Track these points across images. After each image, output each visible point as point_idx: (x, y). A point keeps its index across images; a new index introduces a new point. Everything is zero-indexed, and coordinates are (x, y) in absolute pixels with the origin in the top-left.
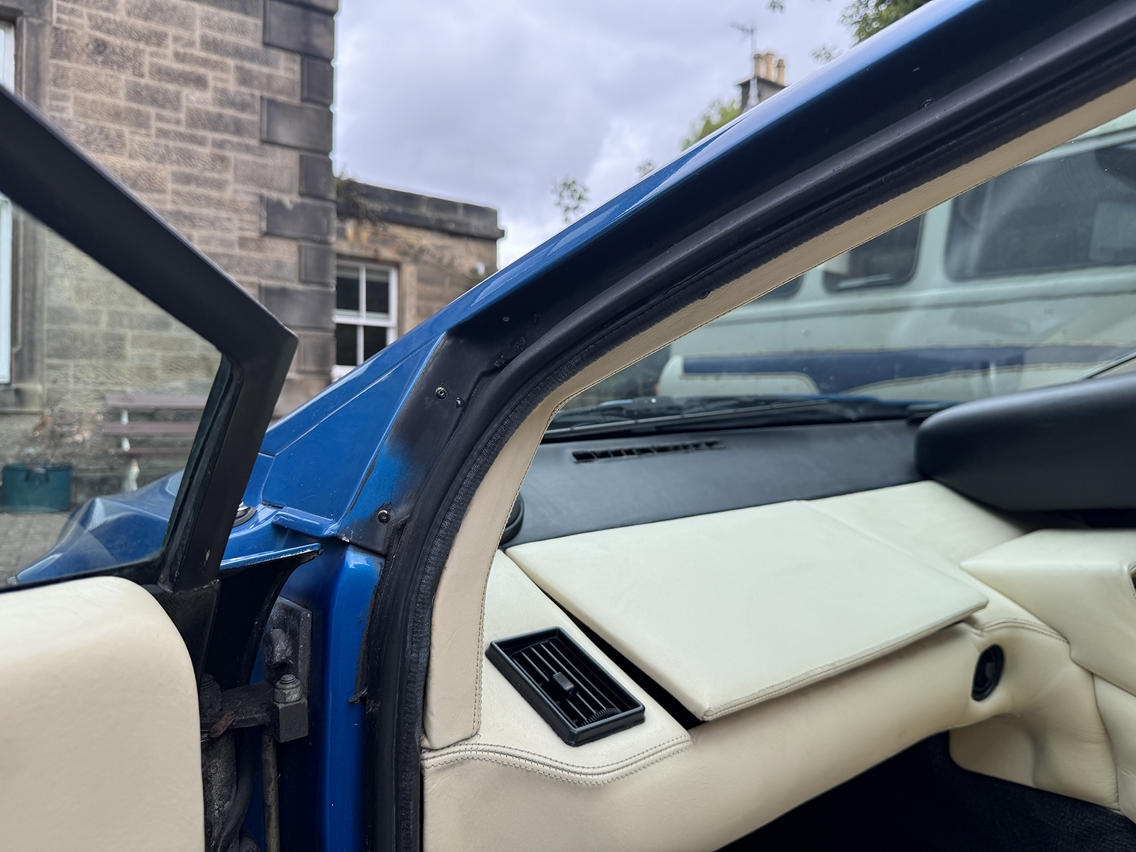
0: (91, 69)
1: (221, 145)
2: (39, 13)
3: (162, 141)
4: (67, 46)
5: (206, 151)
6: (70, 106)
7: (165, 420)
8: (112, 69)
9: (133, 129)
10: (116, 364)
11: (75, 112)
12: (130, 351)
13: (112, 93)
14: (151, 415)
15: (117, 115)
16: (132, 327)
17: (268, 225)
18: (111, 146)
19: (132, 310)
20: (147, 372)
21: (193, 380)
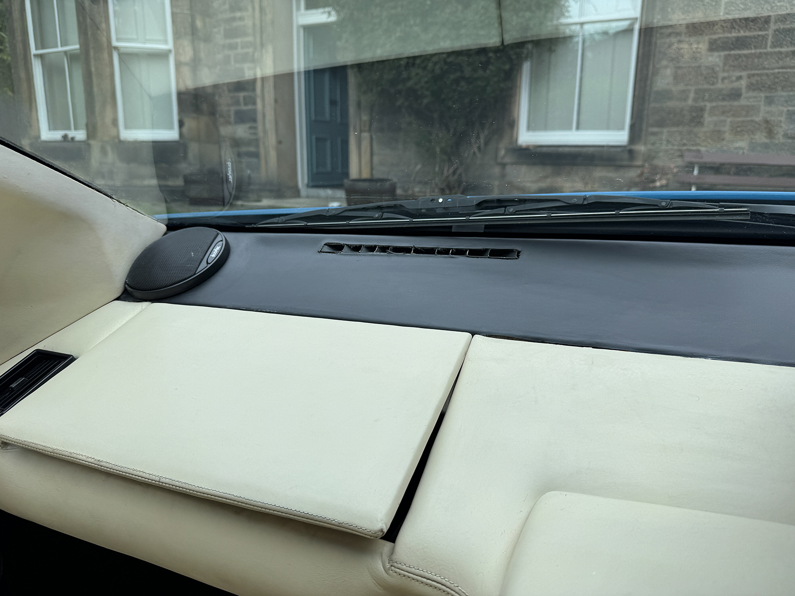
7: (729, 174)
10: (696, 130)
12: (708, 119)
14: (717, 169)
16: (711, 100)
19: (712, 87)
20: (717, 135)
21: (754, 141)
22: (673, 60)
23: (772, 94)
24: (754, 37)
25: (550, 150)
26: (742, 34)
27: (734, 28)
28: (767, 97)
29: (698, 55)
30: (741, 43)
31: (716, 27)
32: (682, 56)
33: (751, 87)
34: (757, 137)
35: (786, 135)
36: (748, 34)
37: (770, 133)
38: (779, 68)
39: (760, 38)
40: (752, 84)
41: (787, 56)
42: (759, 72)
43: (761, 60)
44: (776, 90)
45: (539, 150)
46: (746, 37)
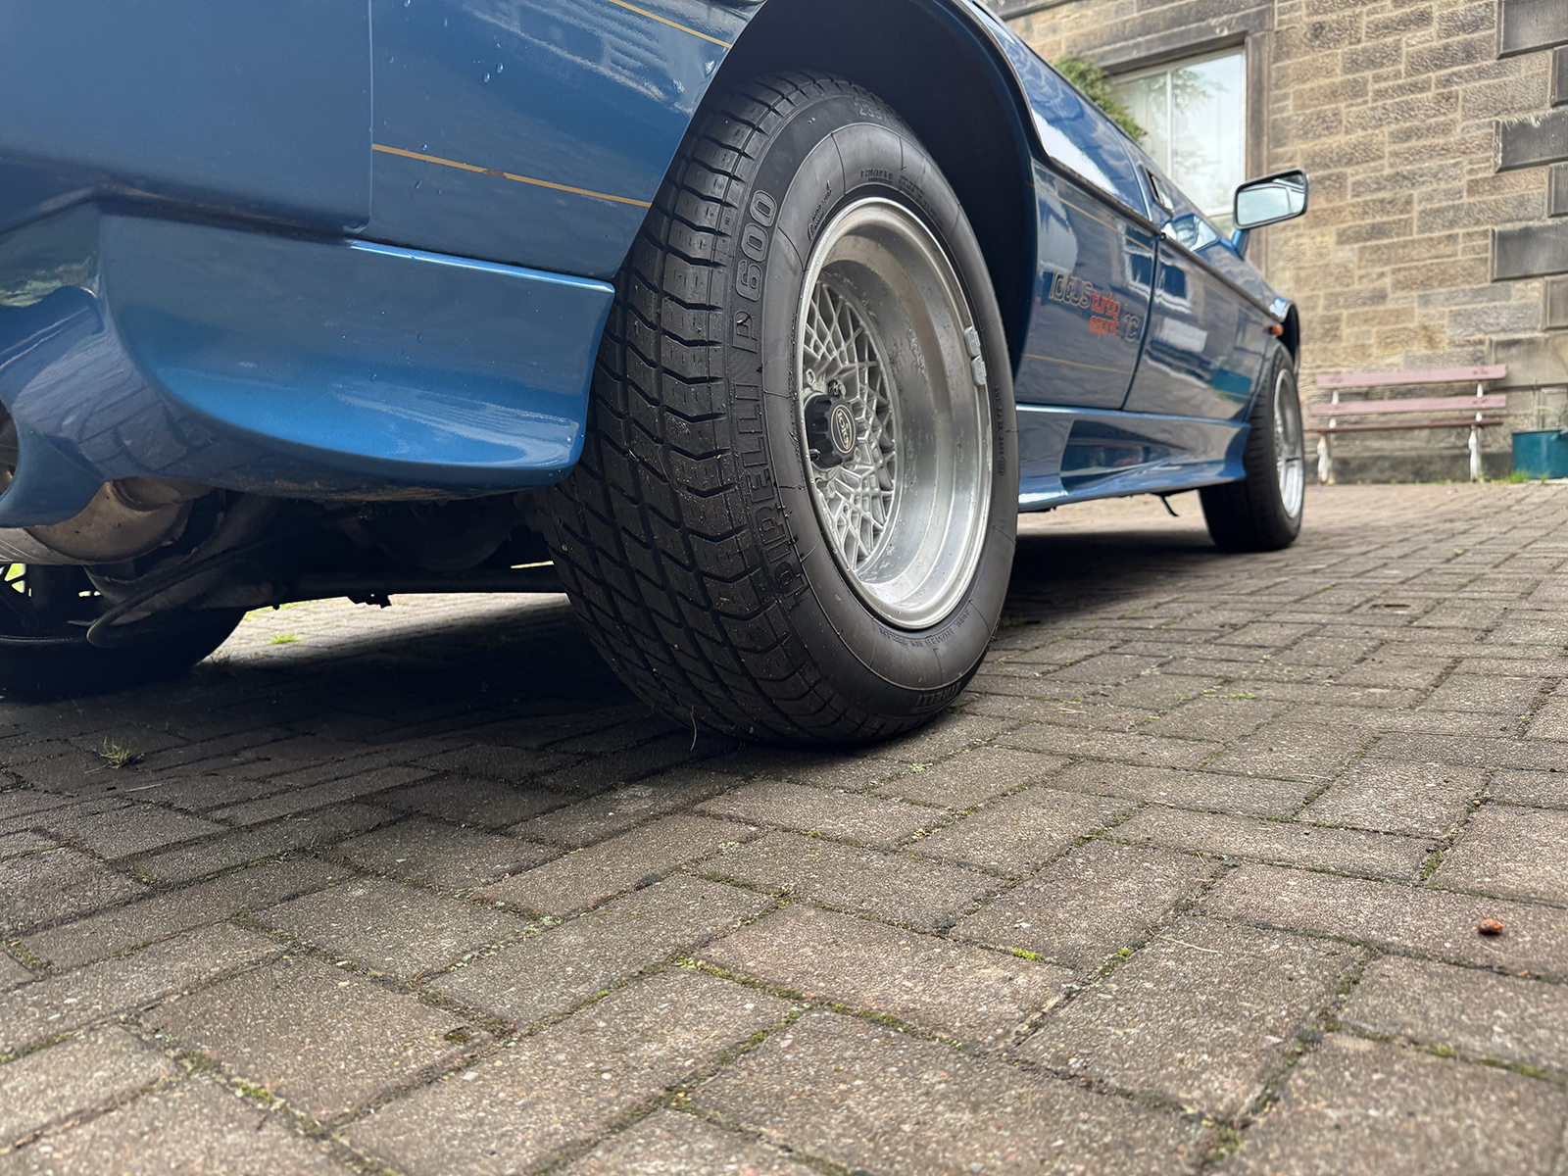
0: (1308, 58)
1: (1448, 82)
2: (1261, 25)
3: (1380, 103)
4: (1287, 46)
5: (1430, 94)
6: (1290, 103)
7: (1381, 399)
8: (1329, 48)
9: (1350, 102)
10: (1332, 346)
11: (1296, 108)
12: (1346, 331)
13: (1329, 73)
14: (1366, 395)
15: (1333, 94)
16: (1348, 307)
17: (1503, 158)
18: (1328, 128)
19: (1346, 289)
20: (1362, 350)
21: (1410, 354)
22: (1291, 259)
23: (1428, 292)
24: (1394, 222)
26: (1378, 219)
27: (1366, 213)
28: (1420, 297)
29: (1324, 250)
30: (1378, 231)
31: (1343, 214)
32: (1303, 254)
33: (1398, 285)
34: (1415, 348)
35: (1452, 343)
36: (1385, 219)
37: (1431, 341)
38: (1431, 258)
39: (1403, 223)
40: (1399, 282)
41: (1439, 243)
42: (1407, 265)
43: (1407, 250)
44: (1432, 287)
46: (1384, 223)
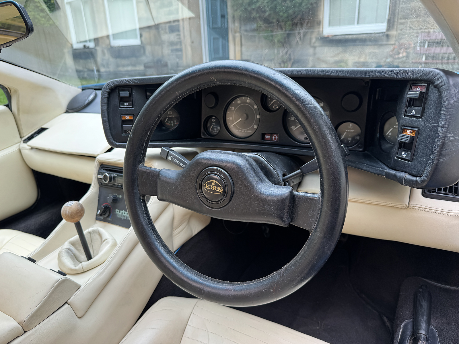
14: (439, 43)
25: (340, 37)
45: (334, 38)
